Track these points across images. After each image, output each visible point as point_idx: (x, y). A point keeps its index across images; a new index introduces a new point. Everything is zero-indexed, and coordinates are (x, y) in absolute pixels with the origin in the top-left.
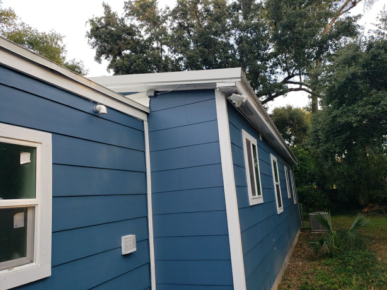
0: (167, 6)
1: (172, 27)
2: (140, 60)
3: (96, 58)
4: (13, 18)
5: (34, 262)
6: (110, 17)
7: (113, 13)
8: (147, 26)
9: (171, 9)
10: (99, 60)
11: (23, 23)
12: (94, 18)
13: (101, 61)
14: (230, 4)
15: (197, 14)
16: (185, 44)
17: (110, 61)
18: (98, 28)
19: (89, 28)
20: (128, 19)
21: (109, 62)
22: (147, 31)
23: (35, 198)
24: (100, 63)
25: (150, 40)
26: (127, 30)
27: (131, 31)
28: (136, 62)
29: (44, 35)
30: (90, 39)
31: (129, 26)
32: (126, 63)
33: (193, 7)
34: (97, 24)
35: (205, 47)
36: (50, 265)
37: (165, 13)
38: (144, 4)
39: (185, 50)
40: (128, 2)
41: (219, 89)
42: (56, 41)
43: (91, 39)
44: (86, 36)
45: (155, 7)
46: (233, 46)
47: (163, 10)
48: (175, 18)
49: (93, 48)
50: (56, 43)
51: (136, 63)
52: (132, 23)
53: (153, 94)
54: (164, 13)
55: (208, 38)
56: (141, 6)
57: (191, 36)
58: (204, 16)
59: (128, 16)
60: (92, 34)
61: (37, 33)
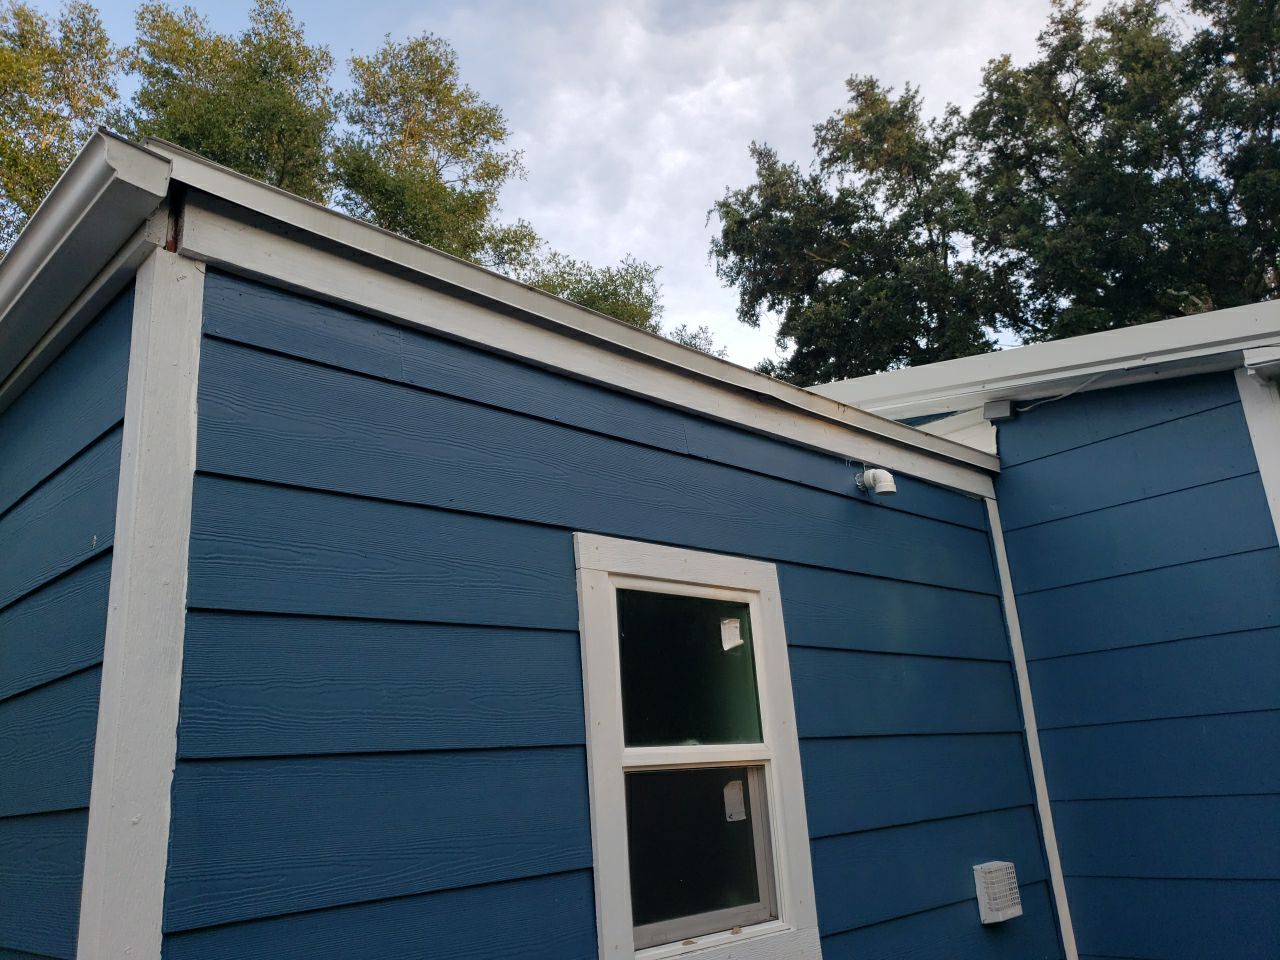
0: (951, 106)
1: (973, 168)
2: (882, 294)
3: (742, 312)
4: (530, 245)
5: (780, 918)
6: (775, 181)
7: (784, 166)
8: (888, 183)
9: (966, 112)
10: (753, 315)
11: (555, 254)
12: (731, 194)
13: (757, 320)
14: (1184, 43)
15: (1057, 105)
16: (1030, 214)
17: (784, 315)
18: (742, 223)
19: (718, 227)
20: (830, 174)
21: (782, 318)
22: (892, 199)
23: (761, 740)
24: (755, 324)
25: (905, 224)
26: (833, 209)
27: (844, 210)
28: (868, 302)
29: (608, 275)
30: (721, 259)
31: (835, 195)
32: (835, 310)
33: (1044, 89)
34: (738, 212)
35: (1106, 213)
36: (814, 933)
37: (947, 129)
38: (877, 119)
39: (1034, 234)
40: (825, 124)
41: (1256, 369)
42: (637, 285)
43: (726, 257)
44: (711, 252)
45: (913, 118)
46: (1212, 185)
47: (940, 121)
48: (984, 137)
49: (733, 283)
50: (639, 293)
51: (869, 307)
52: (846, 185)
53: (1005, 412)
54: (943, 130)
55: (1116, 180)
56: (868, 128)
57: (1042, 181)
58: (1089, 106)
59: (828, 167)
60: (726, 244)
61: (590, 274)
